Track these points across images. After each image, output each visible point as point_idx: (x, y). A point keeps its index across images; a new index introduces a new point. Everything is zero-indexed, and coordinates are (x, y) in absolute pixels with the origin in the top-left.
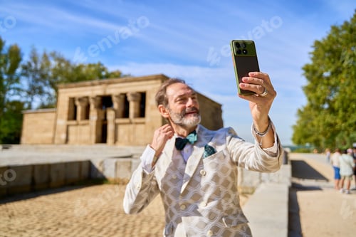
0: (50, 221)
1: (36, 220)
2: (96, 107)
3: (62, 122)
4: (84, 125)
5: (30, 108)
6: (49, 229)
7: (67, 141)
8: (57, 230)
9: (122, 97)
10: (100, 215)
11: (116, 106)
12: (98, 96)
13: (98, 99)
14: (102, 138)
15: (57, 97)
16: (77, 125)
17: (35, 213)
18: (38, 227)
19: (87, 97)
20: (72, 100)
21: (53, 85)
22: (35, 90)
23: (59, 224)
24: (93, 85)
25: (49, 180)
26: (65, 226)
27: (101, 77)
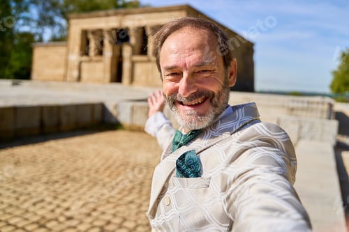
0: (58, 173)
2: (110, 42)
3: (75, 57)
4: (97, 61)
5: (41, 40)
6: (56, 182)
7: (79, 79)
8: (65, 184)
9: (140, 30)
10: (113, 168)
11: (133, 40)
12: (113, 29)
13: (114, 32)
14: (117, 77)
15: (68, 28)
16: (90, 61)
18: (45, 179)
19: (101, 30)
20: (85, 33)
21: (64, 15)
22: (45, 21)
23: (68, 176)
24: (108, 15)
25: (59, 124)
26: (74, 180)
27: (117, 7)
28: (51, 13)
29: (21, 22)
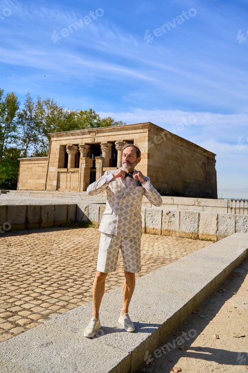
0: (39, 251)
1: (29, 249)
2: (84, 156)
3: (54, 169)
4: (74, 172)
5: (25, 155)
6: (38, 256)
7: (58, 187)
8: (44, 256)
9: (110, 145)
11: (104, 154)
12: (86, 144)
13: (87, 147)
15: (50, 145)
16: (68, 172)
17: (28, 245)
18: (30, 254)
19: (77, 145)
20: (63, 148)
21: (46, 133)
22: (30, 138)
23: (46, 253)
24: (83, 134)
25: (40, 221)
26: (51, 255)
27: (92, 125)
28: (34, 132)
29: (9, 140)
